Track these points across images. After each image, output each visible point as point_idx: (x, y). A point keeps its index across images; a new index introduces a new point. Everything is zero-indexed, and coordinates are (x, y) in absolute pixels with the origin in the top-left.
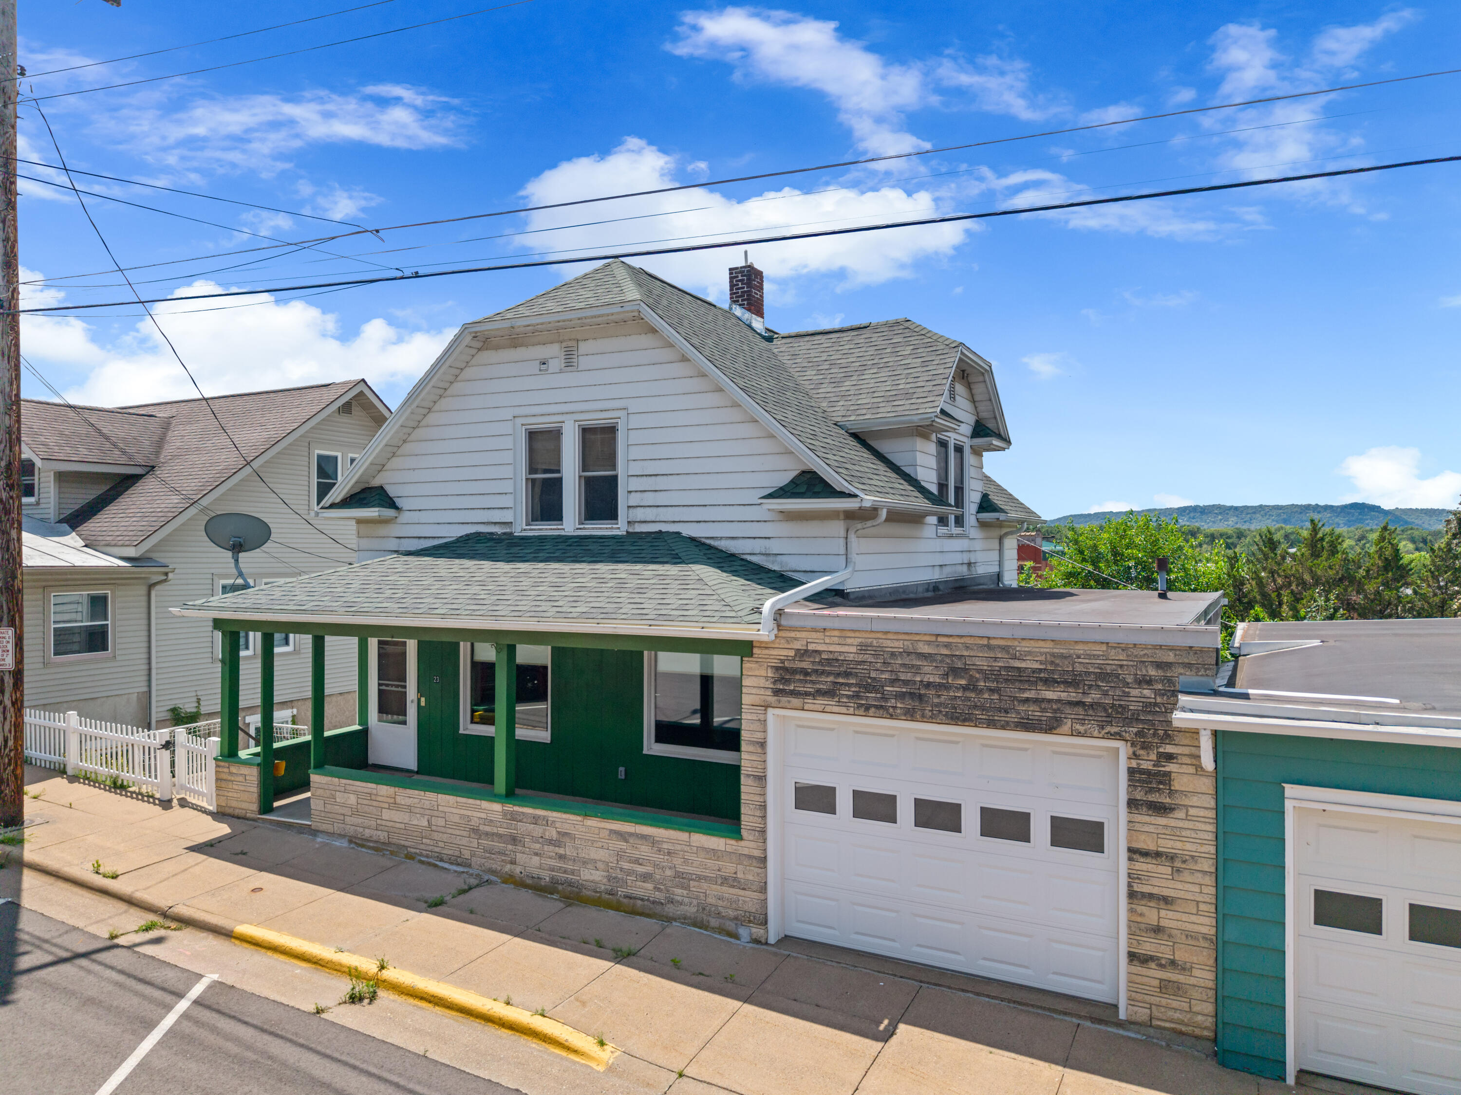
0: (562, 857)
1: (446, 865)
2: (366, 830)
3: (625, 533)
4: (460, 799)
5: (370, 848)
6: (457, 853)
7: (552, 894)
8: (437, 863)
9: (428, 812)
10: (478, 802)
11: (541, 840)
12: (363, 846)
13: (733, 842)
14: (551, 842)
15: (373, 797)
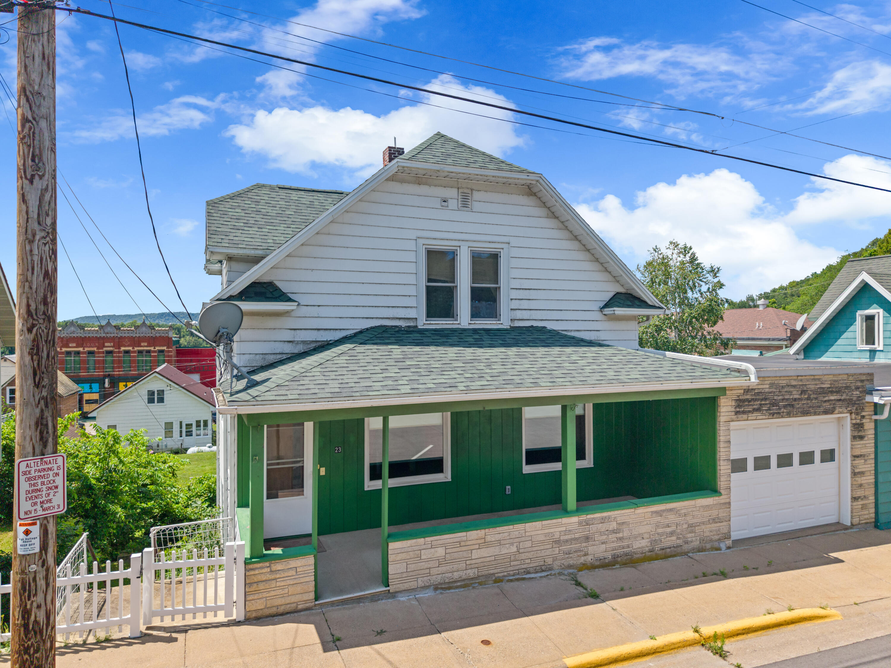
0: (621, 539)
1: (532, 576)
2: (455, 574)
3: (509, 327)
4: (545, 522)
5: (457, 587)
6: (542, 563)
7: (614, 565)
8: (524, 576)
9: (517, 540)
10: (560, 520)
11: (607, 533)
12: (450, 588)
13: (717, 498)
14: (614, 532)
15: (462, 544)
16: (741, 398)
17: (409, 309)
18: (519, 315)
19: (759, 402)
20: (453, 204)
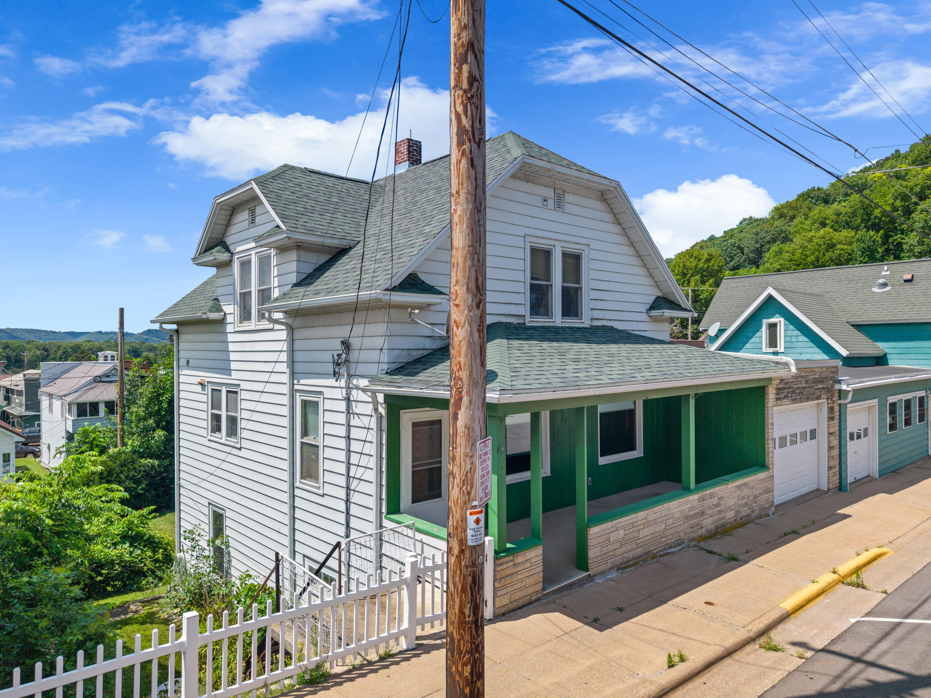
0: (720, 512)
1: (673, 550)
2: (630, 553)
3: (589, 326)
4: (681, 500)
5: (631, 566)
6: (678, 538)
7: (716, 535)
8: (669, 551)
9: (665, 518)
10: (688, 498)
11: (713, 507)
12: (626, 567)
13: (767, 472)
14: (717, 505)
15: (634, 525)
16: (779, 387)
17: (519, 306)
18: (597, 314)
19: (786, 391)
20: (551, 203)
